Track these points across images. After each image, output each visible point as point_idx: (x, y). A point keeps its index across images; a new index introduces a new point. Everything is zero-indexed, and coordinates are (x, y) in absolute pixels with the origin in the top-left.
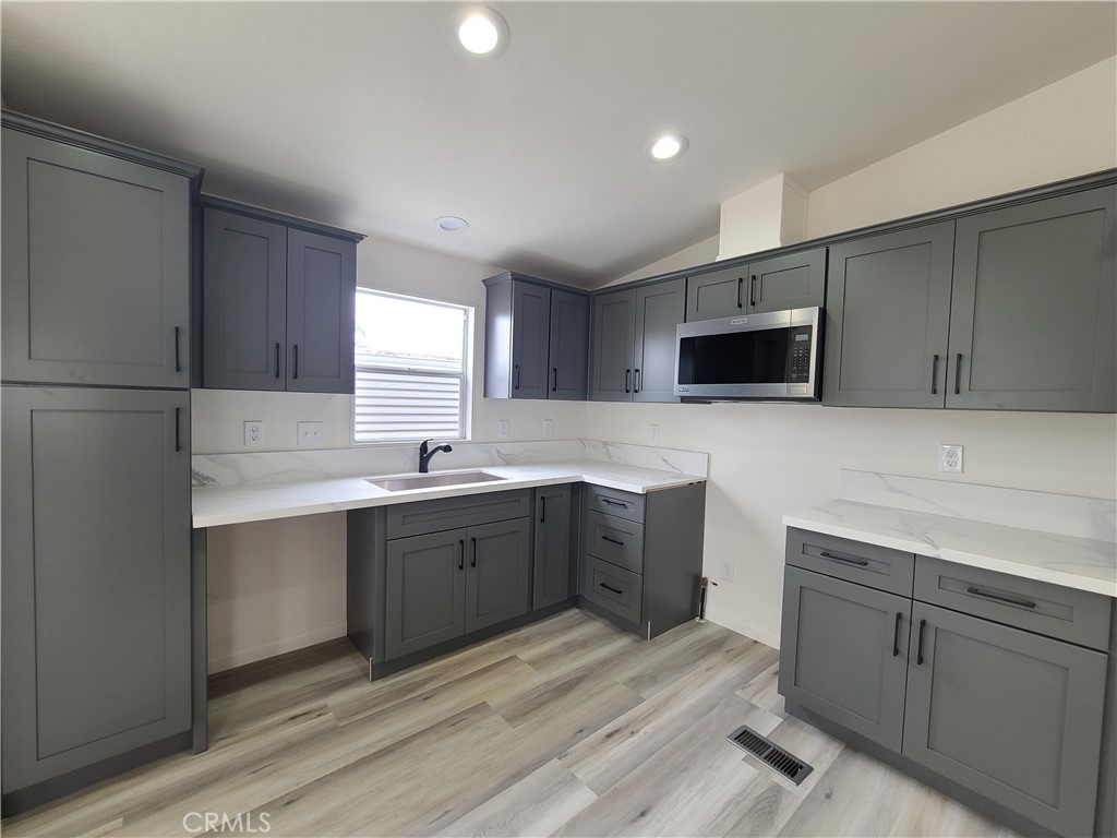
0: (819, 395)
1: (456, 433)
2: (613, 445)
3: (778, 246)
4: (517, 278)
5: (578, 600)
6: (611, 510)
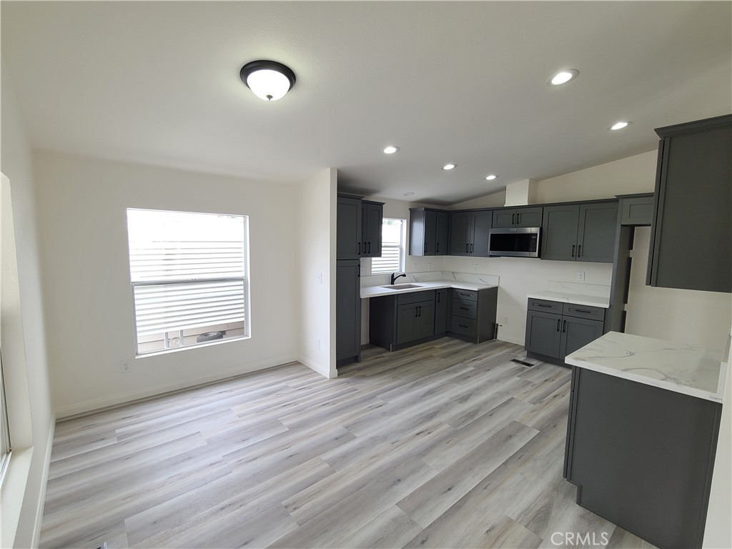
0: (539, 256)
1: (398, 268)
2: (457, 273)
3: (527, 204)
4: (426, 209)
5: (449, 333)
6: (462, 297)
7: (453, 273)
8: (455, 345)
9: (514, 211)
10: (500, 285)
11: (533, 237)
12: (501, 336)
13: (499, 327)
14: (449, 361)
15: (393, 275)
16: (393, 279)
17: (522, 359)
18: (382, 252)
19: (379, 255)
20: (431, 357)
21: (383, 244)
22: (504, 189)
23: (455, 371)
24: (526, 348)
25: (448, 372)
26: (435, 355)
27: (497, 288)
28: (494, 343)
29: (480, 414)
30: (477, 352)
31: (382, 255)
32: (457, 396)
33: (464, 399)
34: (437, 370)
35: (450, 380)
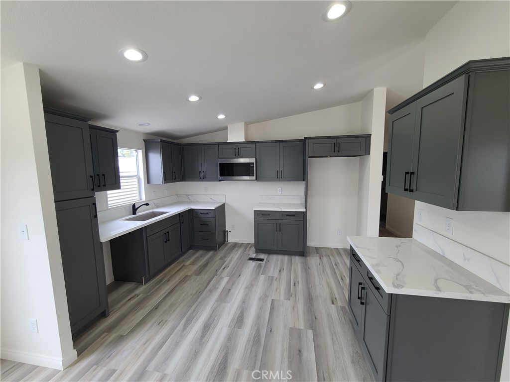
0: (256, 180)
1: (137, 197)
2: (191, 195)
3: (244, 141)
4: (162, 141)
6: (202, 216)
7: (187, 195)
9: (235, 146)
10: (227, 202)
11: (251, 165)
12: (231, 239)
13: (229, 233)
14: (205, 276)
15: (134, 206)
16: (134, 209)
17: (254, 256)
18: (121, 184)
19: (116, 185)
20: (185, 279)
21: (121, 174)
22: (226, 128)
23: (215, 288)
25: (211, 291)
26: (189, 274)
27: (224, 204)
28: (228, 246)
29: (263, 333)
30: (221, 259)
31: (122, 187)
32: (233, 319)
33: (239, 321)
34: (199, 293)
35: (217, 301)
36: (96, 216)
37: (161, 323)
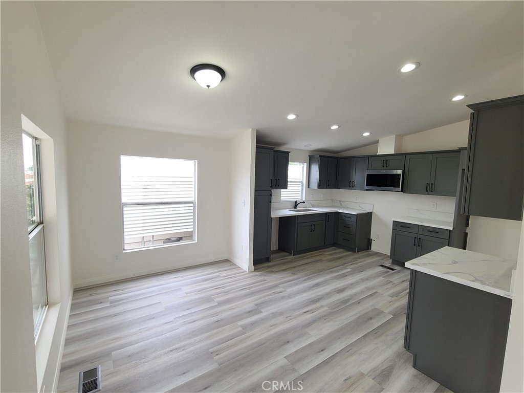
1: (300, 197)
2: (343, 202)
3: (393, 153)
4: (320, 156)
5: (335, 244)
6: (346, 219)
7: (340, 201)
8: (340, 253)
9: (384, 158)
10: (374, 211)
11: (398, 177)
12: (374, 248)
13: (373, 241)
14: (334, 264)
15: (296, 202)
16: (296, 205)
17: (387, 265)
18: (288, 186)
19: (286, 187)
20: (320, 260)
21: (289, 180)
22: (377, 142)
23: (337, 271)
24: (391, 257)
25: (332, 272)
26: (324, 259)
27: (371, 213)
28: (368, 253)
29: (351, 302)
30: (354, 258)
31: (288, 188)
32: (336, 288)
33: (341, 291)
34: (324, 270)
35: (332, 277)
36: (271, 202)
37: (293, 274)
